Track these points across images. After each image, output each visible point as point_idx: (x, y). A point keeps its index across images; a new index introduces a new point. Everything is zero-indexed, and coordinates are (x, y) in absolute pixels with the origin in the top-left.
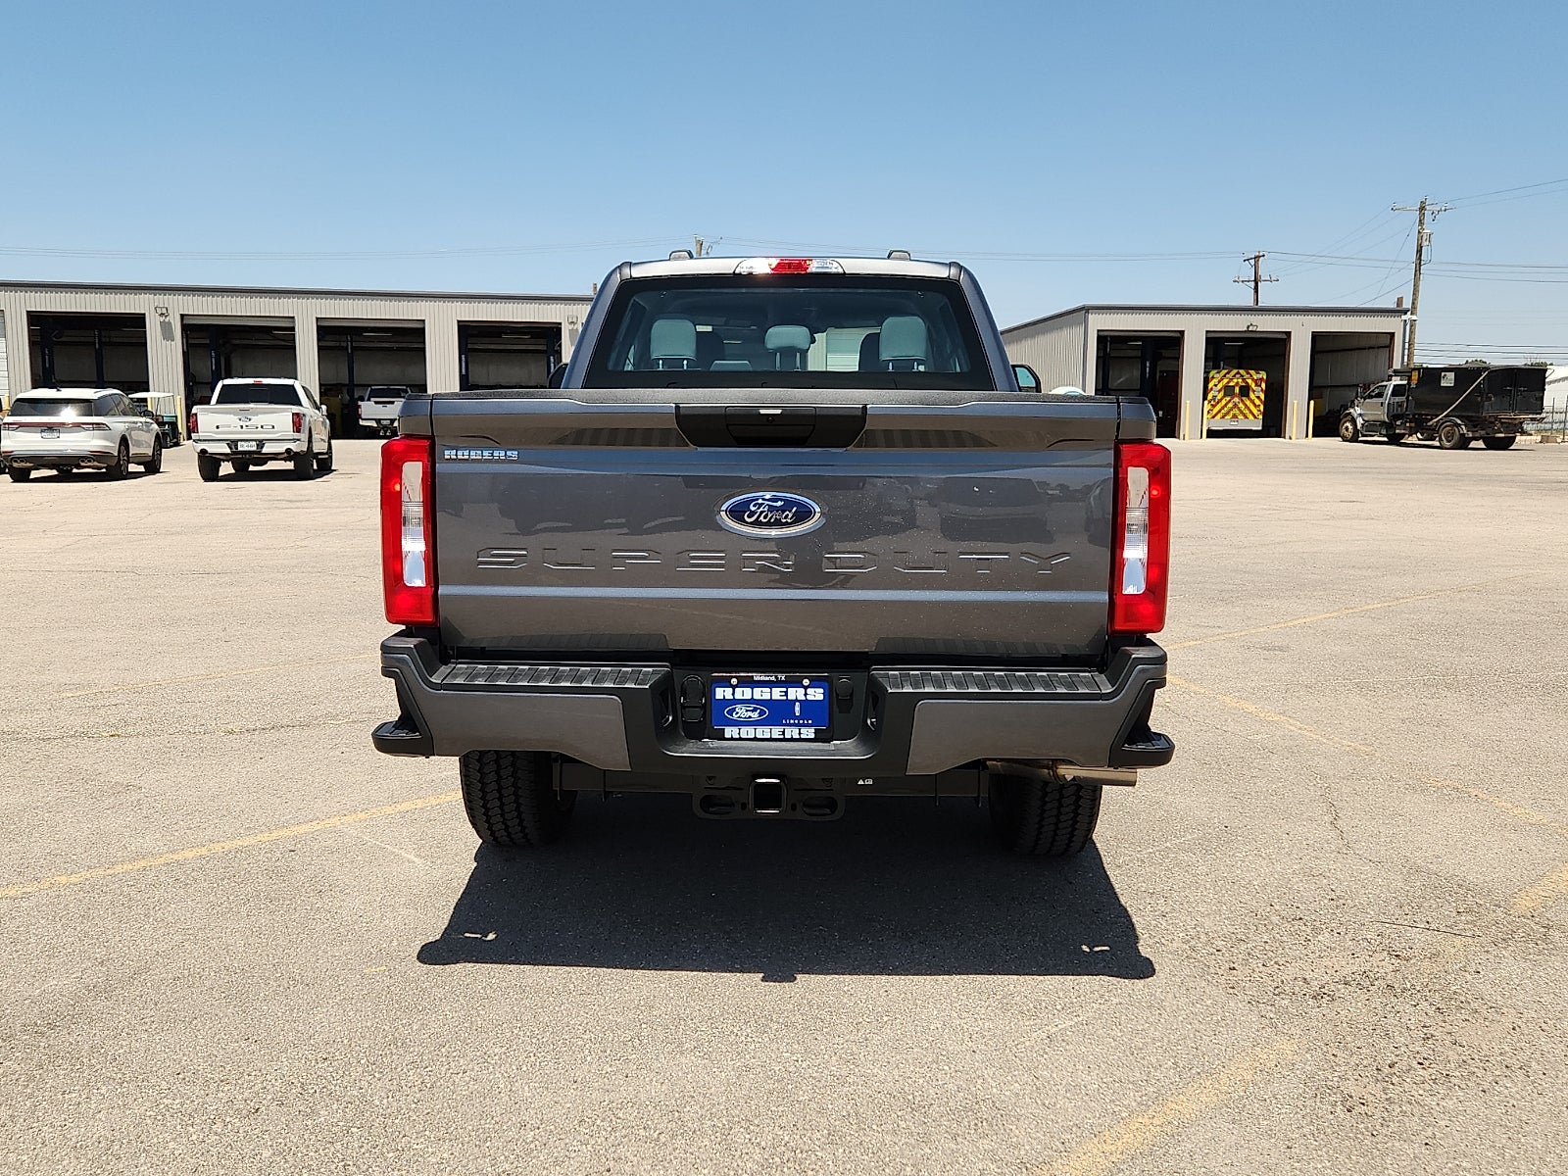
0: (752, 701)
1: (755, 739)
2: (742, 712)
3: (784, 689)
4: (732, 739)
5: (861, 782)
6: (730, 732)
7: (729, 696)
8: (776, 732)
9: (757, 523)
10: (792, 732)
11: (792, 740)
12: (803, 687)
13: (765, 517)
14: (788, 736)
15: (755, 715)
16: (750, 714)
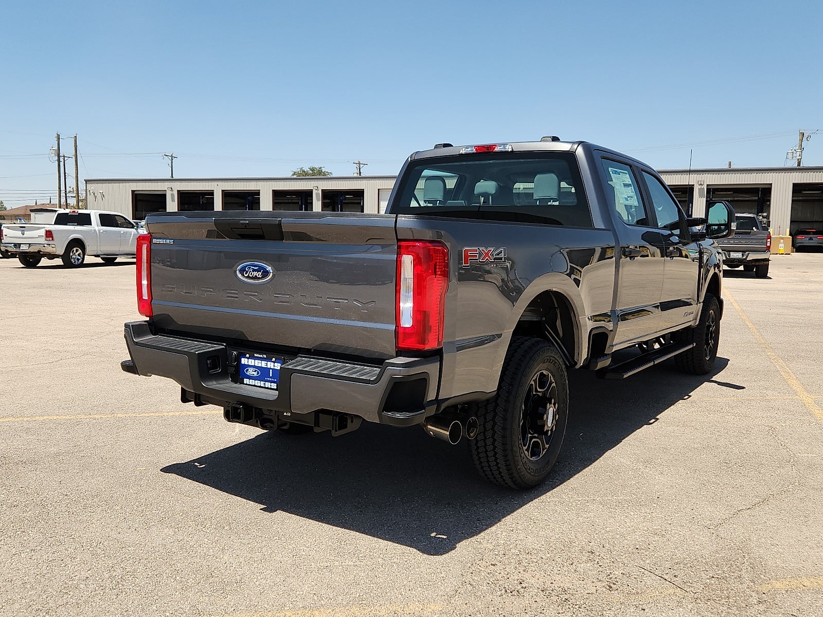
0: (254, 366)
1: (255, 386)
2: (251, 372)
3: (266, 362)
4: (246, 384)
5: (285, 414)
6: (246, 381)
7: (246, 363)
8: (262, 384)
9: (248, 277)
10: (268, 385)
11: (268, 388)
12: (273, 362)
13: (251, 274)
14: (266, 386)
15: (255, 374)
16: (254, 373)
